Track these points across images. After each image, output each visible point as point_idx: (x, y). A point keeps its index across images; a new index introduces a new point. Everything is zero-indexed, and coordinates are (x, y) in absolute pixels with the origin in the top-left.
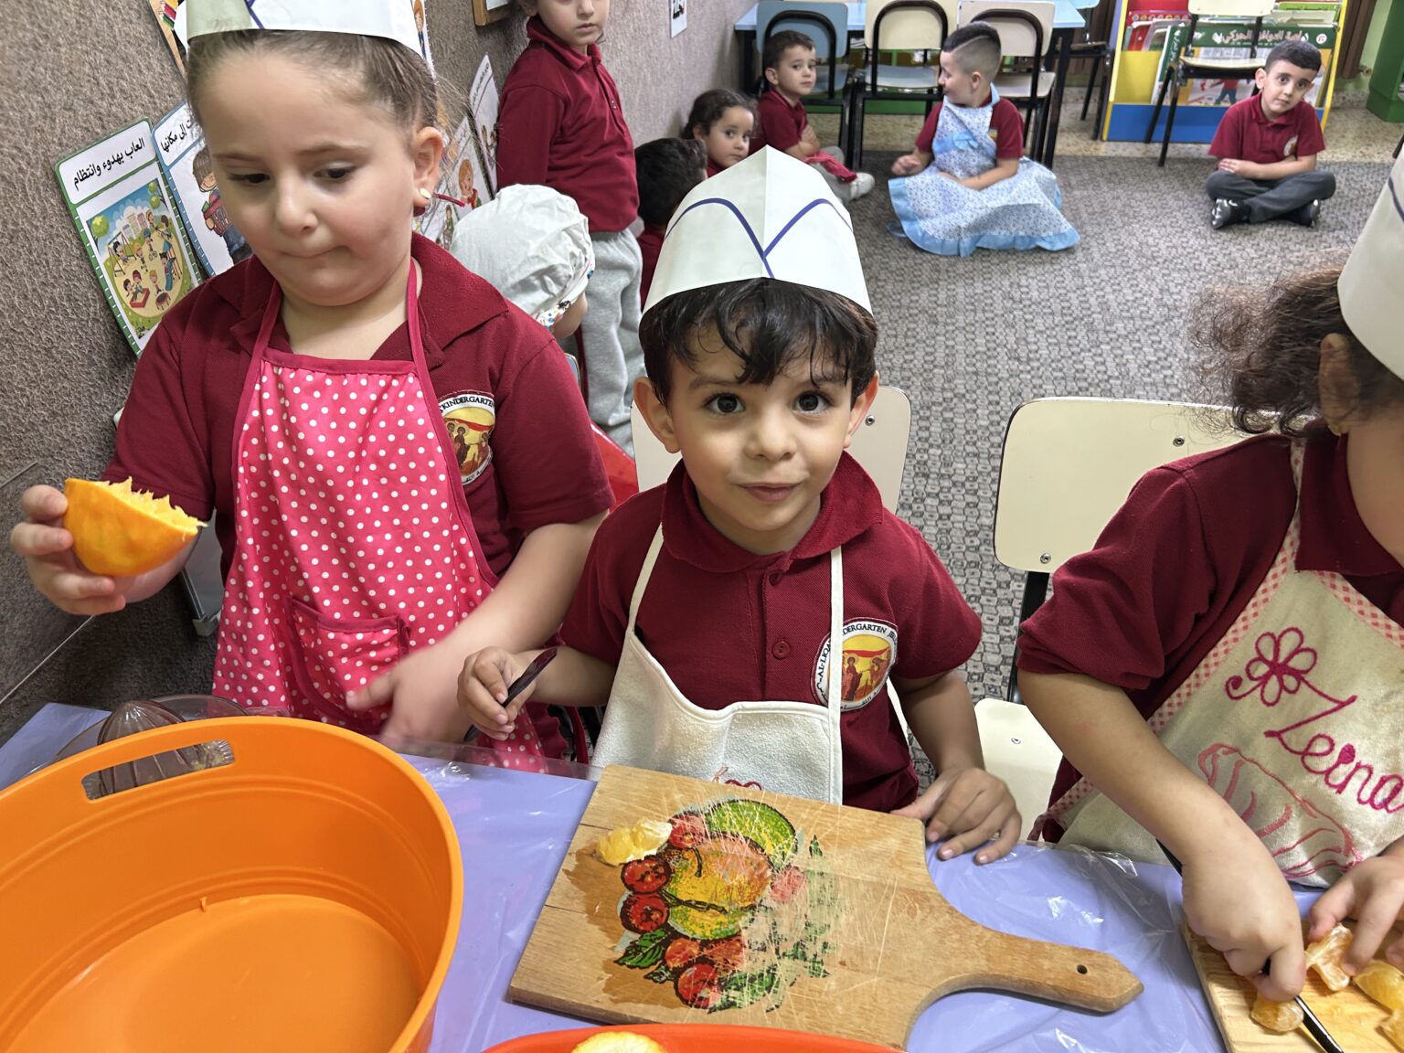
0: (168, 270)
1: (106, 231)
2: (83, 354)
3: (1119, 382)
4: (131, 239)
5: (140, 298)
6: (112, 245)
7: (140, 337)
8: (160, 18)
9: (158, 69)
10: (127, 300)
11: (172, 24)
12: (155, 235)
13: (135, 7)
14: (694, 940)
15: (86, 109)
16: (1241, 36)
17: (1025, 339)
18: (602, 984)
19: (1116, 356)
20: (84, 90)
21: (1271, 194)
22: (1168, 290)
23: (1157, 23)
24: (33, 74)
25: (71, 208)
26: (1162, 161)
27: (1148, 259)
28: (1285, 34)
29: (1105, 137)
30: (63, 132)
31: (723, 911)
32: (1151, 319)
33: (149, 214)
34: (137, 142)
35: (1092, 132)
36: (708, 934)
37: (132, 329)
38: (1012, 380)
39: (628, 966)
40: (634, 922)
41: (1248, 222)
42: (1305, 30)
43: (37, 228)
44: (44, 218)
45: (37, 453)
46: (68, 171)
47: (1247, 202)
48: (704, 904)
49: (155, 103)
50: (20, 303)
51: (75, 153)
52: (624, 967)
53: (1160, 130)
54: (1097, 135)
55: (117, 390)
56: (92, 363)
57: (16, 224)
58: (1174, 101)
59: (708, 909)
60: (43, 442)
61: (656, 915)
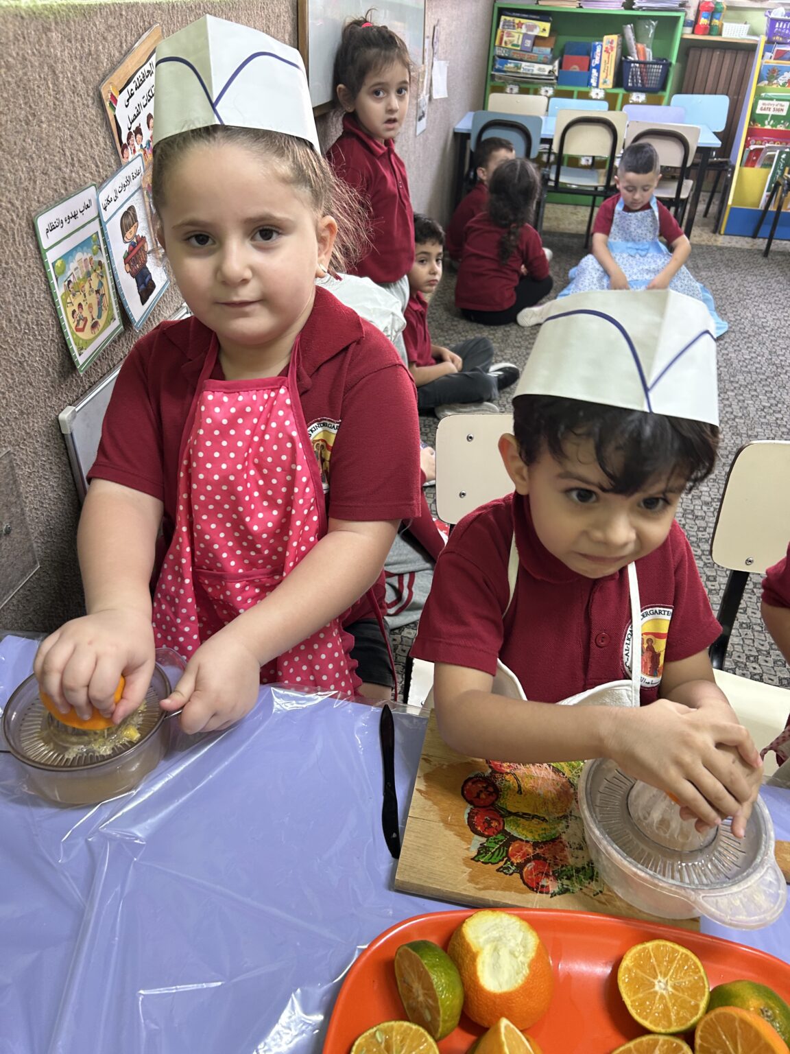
0: (99, 303)
1: (63, 271)
2: (43, 367)
4: (79, 278)
5: (82, 323)
6: (66, 283)
7: (80, 355)
8: (107, 104)
9: (103, 145)
10: (73, 326)
11: (114, 109)
12: (93, 276)
13: (91, 94)
14: (527, 842)
15: (56, 174)
18: (465, 876)
19: (739, 401)
20: (56, 158)
22: (775, 352)
23: (769, 147)
24: (24, 144)
25: (42, 252)
26: (766, 253)
27: (759, 328)
29: (722, 232)
30: (41, 191)
31: (544, 820)
32: (764, 374)
33: (91, 259)
34: (87, 203)
35: (712, 227)
36: (537, 837)
37: (75, 349)
39: (483, 862)
40: (479, 829)
43: (20, 267)
44: (25, 260)
45: (10, 442)
46: (42, 223)
48: (530, 815)
49: (99, 172)
50: (6, 326)
51: (48, 209)
52: (479, 863)
53: (766, 229)
54: (716, 230)
55: (62, 396)
56: (48, 374)
57: (7, 263)
58: (779, 208)
59: (533, 818)
60: (14, 435)
61: (494, 824)
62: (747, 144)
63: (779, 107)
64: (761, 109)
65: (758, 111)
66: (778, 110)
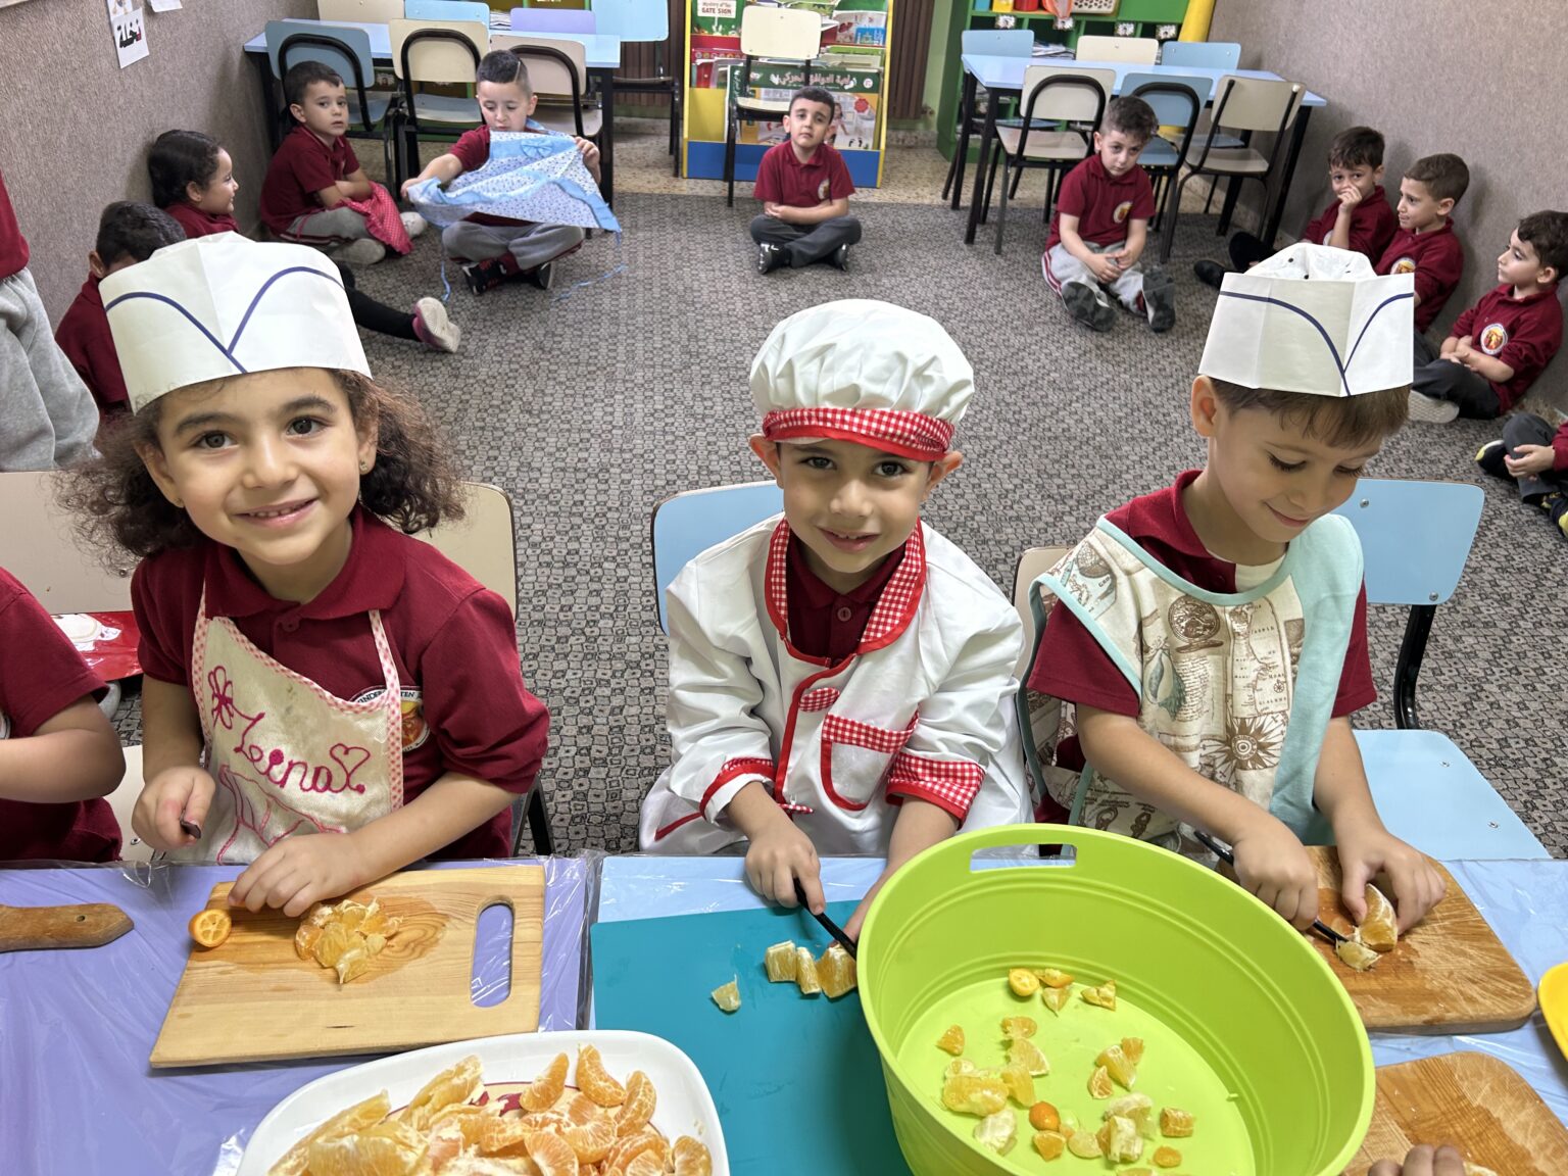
3: (620, 432)
16: (796, 78)
17: (543, 391)
21: (808, 238)
23: (718, 62)
26: (730, 201)
27: (688, 305)
28: (835, 78)
29: (685, 175)
35: (671, 171)
38: (517, 434)
41: (790, 265)
42: (853, 74)
47: (786, 245)
54: (677, 174)
62: (693, 60)
63: (724, 7)
64: (703, 11)
65: (700, 14)
66: (724, 11)
